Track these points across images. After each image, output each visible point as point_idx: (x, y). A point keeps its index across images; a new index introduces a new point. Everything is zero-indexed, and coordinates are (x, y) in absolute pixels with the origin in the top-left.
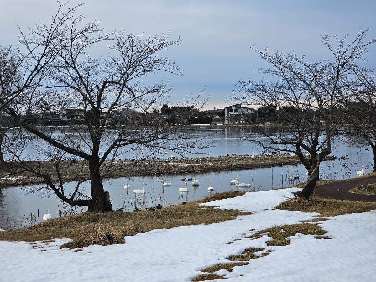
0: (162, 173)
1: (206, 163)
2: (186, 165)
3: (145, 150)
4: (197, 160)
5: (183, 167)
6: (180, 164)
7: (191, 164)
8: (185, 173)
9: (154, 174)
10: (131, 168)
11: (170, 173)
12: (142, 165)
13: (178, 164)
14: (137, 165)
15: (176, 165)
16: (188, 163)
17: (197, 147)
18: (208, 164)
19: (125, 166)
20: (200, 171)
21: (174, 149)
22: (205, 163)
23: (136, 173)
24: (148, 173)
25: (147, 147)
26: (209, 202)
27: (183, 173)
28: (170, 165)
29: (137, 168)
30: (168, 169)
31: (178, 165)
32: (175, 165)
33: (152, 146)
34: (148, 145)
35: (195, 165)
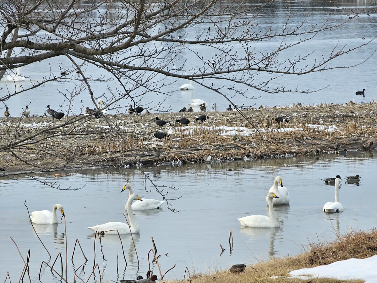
0: (160, 161)
1: (316, 126)
2: (247, 132)
3: (98, 80)
4: (283, 115)
5: (235, 139)
6: (225, 128)
7: (263, 130)
8: (241, 159)
9: (132, 165)
10: (51, 142)
11: (190, 159)
12: (91, 133)
13: (217, 128)
14: (72, 134)
15: (209, 132)
16: (251, 125)
17: (281, 69)
18: (321, 128)
19: (30, 138)
20: (292, 153)
21: (203, 76)
22: (311, 126)
23: (70, 160)
24: (113, 160)
25: (109, 70)
26: (325, 264)
27: (235, 159)
28: (187, 132)
29: (73, 144)
30: (183, 147)
31: (216, 131)
32: (205, 132)
33: (125, 67)
34: (110, 64)
35: (278, 133)
